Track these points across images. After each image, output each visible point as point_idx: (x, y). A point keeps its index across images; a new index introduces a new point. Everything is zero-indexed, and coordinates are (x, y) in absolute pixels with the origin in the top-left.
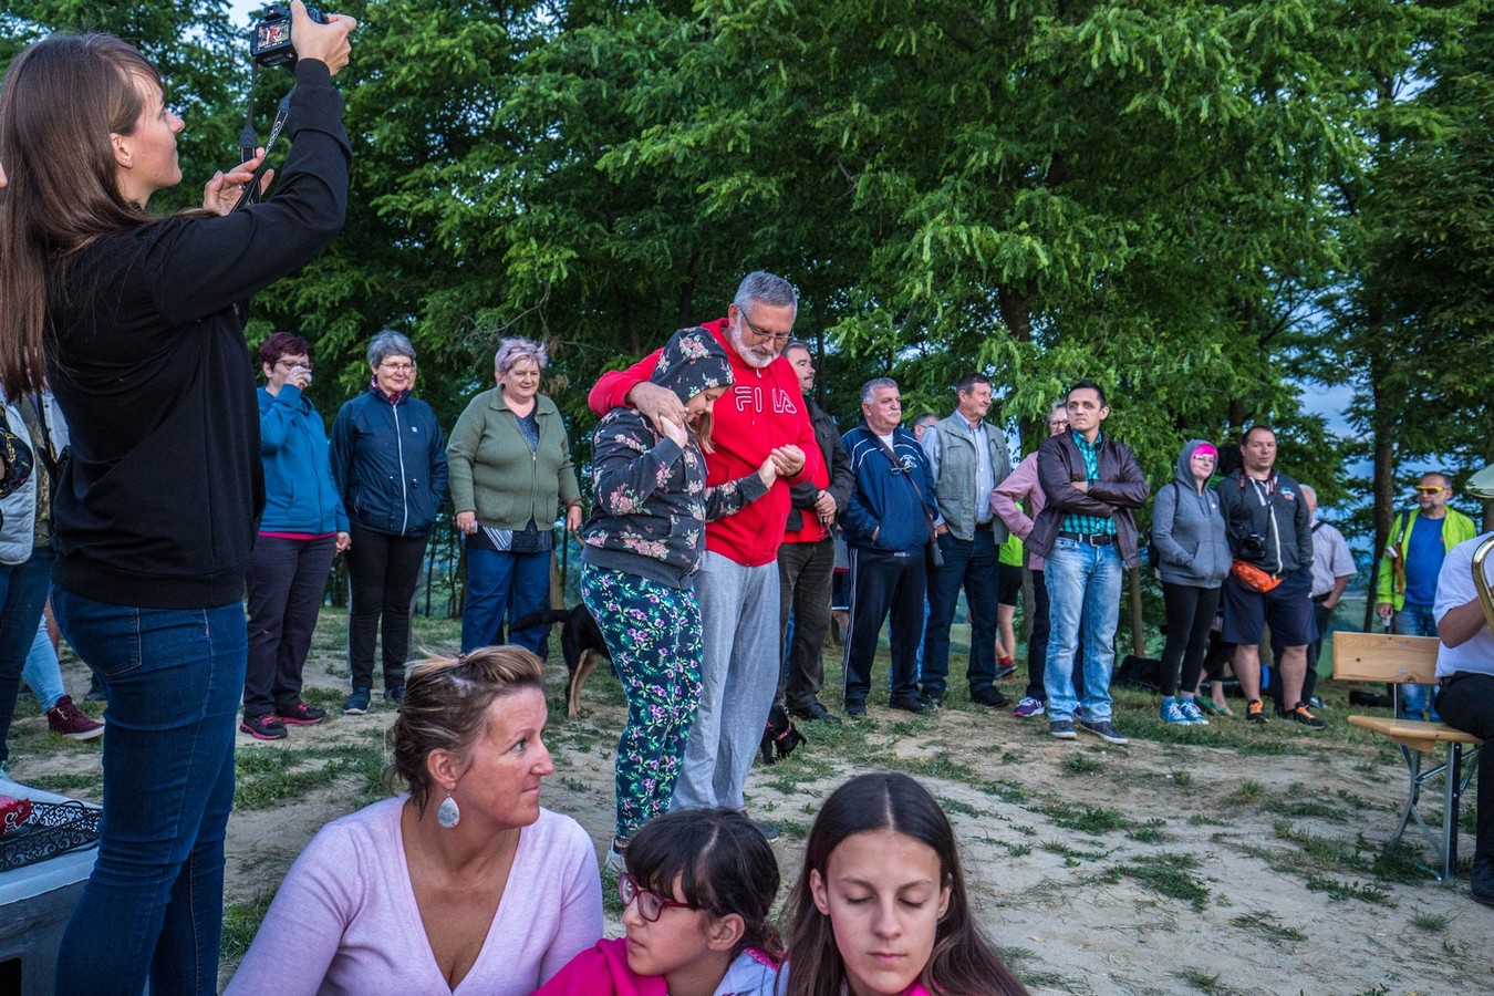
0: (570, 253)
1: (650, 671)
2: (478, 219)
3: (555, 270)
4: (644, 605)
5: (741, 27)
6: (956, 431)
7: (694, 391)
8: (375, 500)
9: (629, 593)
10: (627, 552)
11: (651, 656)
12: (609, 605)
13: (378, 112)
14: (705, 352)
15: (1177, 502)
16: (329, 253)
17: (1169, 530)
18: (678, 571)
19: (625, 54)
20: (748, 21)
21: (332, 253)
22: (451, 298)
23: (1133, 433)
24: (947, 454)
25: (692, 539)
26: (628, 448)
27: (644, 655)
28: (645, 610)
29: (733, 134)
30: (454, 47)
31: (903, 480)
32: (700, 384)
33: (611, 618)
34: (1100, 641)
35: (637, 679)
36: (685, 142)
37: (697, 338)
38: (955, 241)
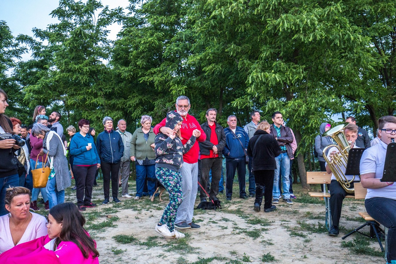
0: (186, 87)
1: (176, 190)
2: (163, 81)
3: (182, 91)
4: (172, 175)
5: (203, 30)
6: (252, 126)
7: (175, 125)
8: (106, 156)
9: (168, 174)
10: (164, 163)
11: (176, 186)
12: (164, 177)
13: (139, 57)
14: (175, 116)
15: (321, 140)
16: (134, 92)
17: (320, 147)
18: (176, 167)
19: (194, 35)
20: (205, 28)
21: (135, 92)
22: (161, 101)
23: (315, 121)
24: (250, 132)
25: (180, 159)
26: (162, 140)
27: (174, 186)
28: (172, 177)
29: (209, 55)
30: (152, 40)
31: (237, 140)
32: (176, 123)
33: (164, 180)
34: (285, 178)
35: (174, 192)
36: (198, 58)
37: (172, 113)
38: (258, 77)
